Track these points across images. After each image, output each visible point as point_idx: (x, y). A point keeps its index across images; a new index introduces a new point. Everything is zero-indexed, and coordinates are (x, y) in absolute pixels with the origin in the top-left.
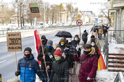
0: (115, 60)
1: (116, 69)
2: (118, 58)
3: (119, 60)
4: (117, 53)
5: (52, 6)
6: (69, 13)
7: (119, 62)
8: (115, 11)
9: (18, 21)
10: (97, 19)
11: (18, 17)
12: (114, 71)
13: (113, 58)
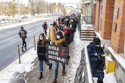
0: (85, 34)
1: (86, 39)
2: (87, 33)
3: (87, 34)
4: (86, 30)
5: (50, 4)
6: (60, 8)
7: (87, 35)
8: (85, 6)
9: (31, 13)
10: (75, 11)
11: (31, 11)
12: (84, 40)
13: (84, 33)
